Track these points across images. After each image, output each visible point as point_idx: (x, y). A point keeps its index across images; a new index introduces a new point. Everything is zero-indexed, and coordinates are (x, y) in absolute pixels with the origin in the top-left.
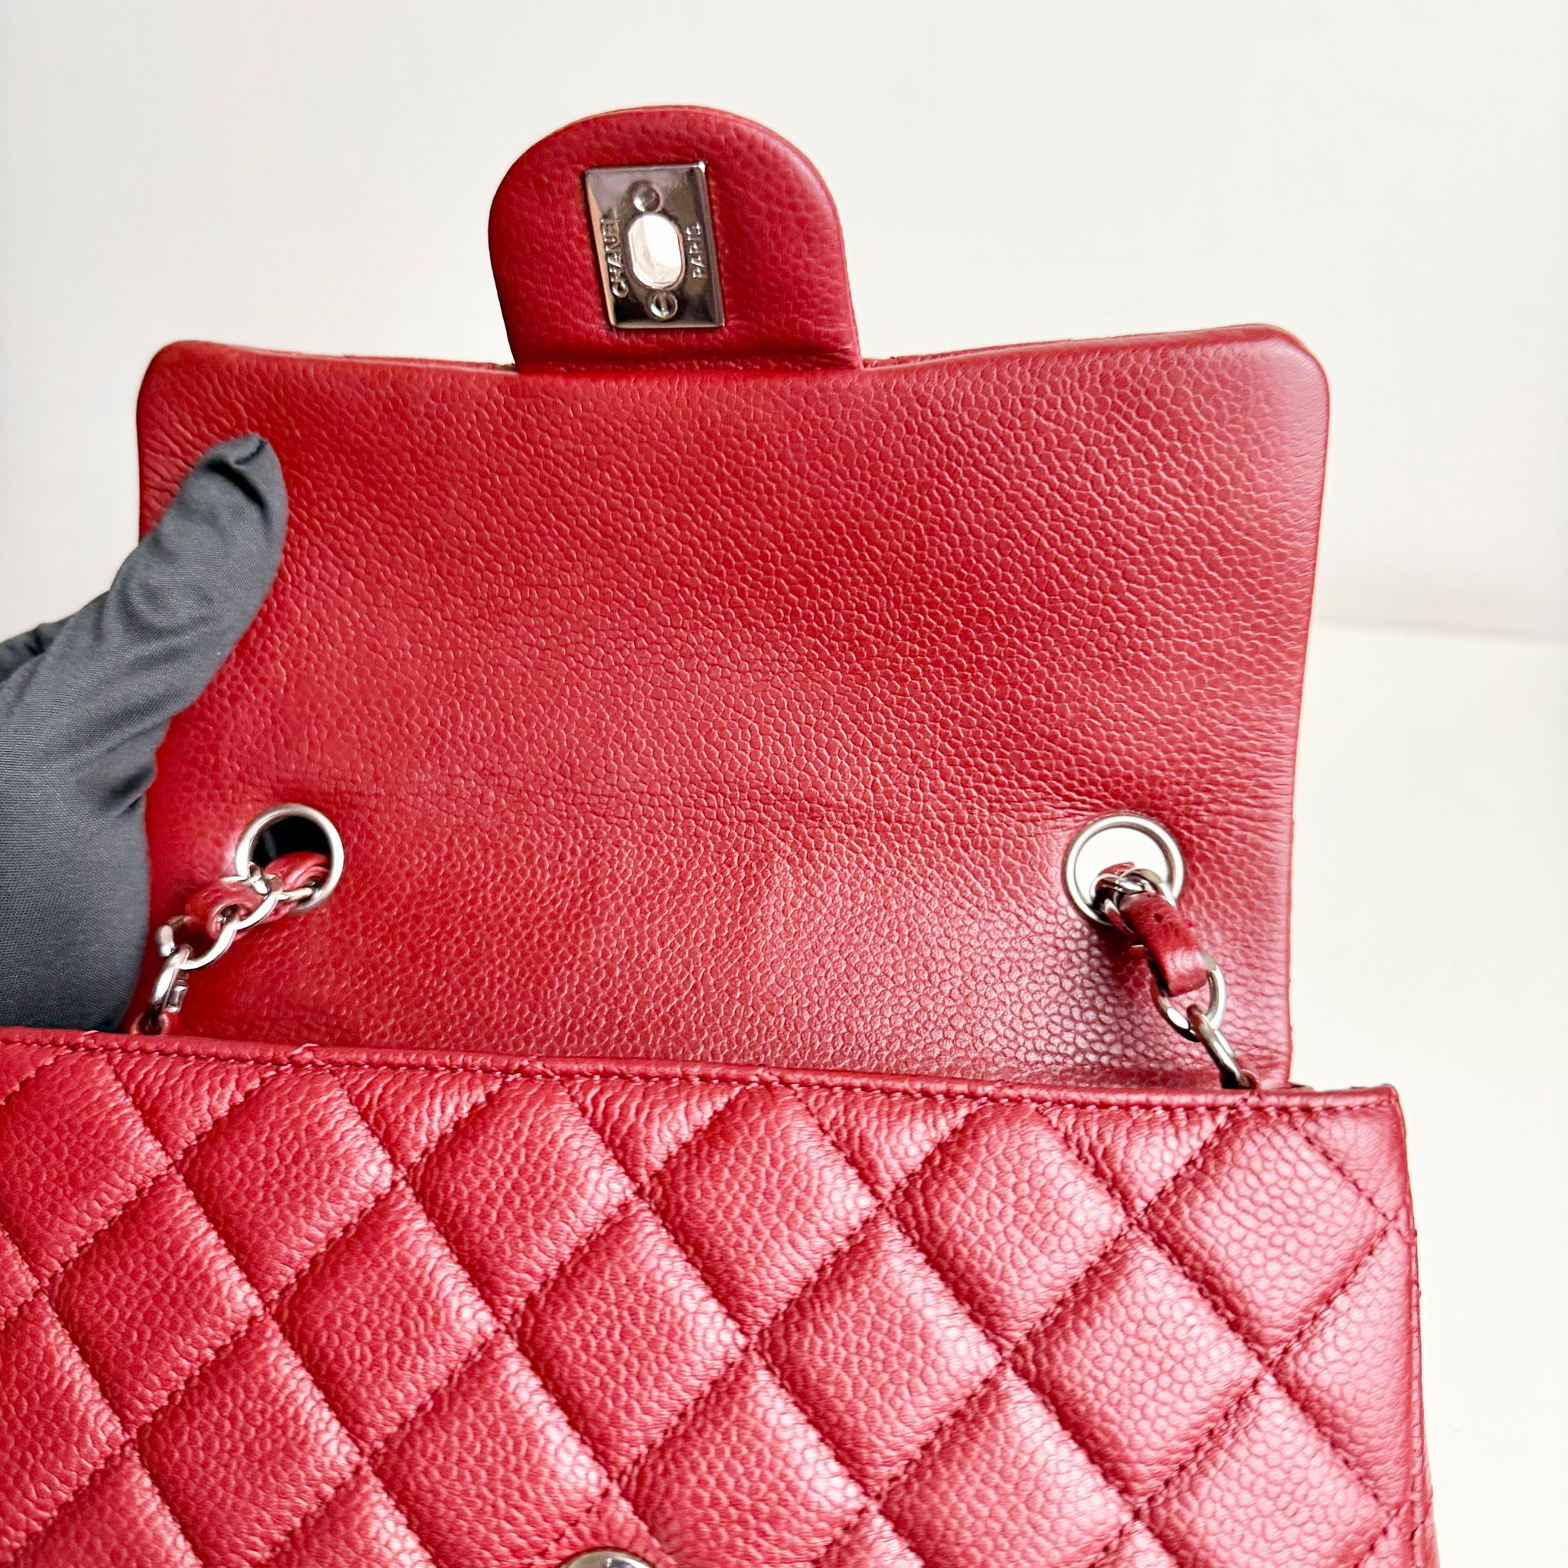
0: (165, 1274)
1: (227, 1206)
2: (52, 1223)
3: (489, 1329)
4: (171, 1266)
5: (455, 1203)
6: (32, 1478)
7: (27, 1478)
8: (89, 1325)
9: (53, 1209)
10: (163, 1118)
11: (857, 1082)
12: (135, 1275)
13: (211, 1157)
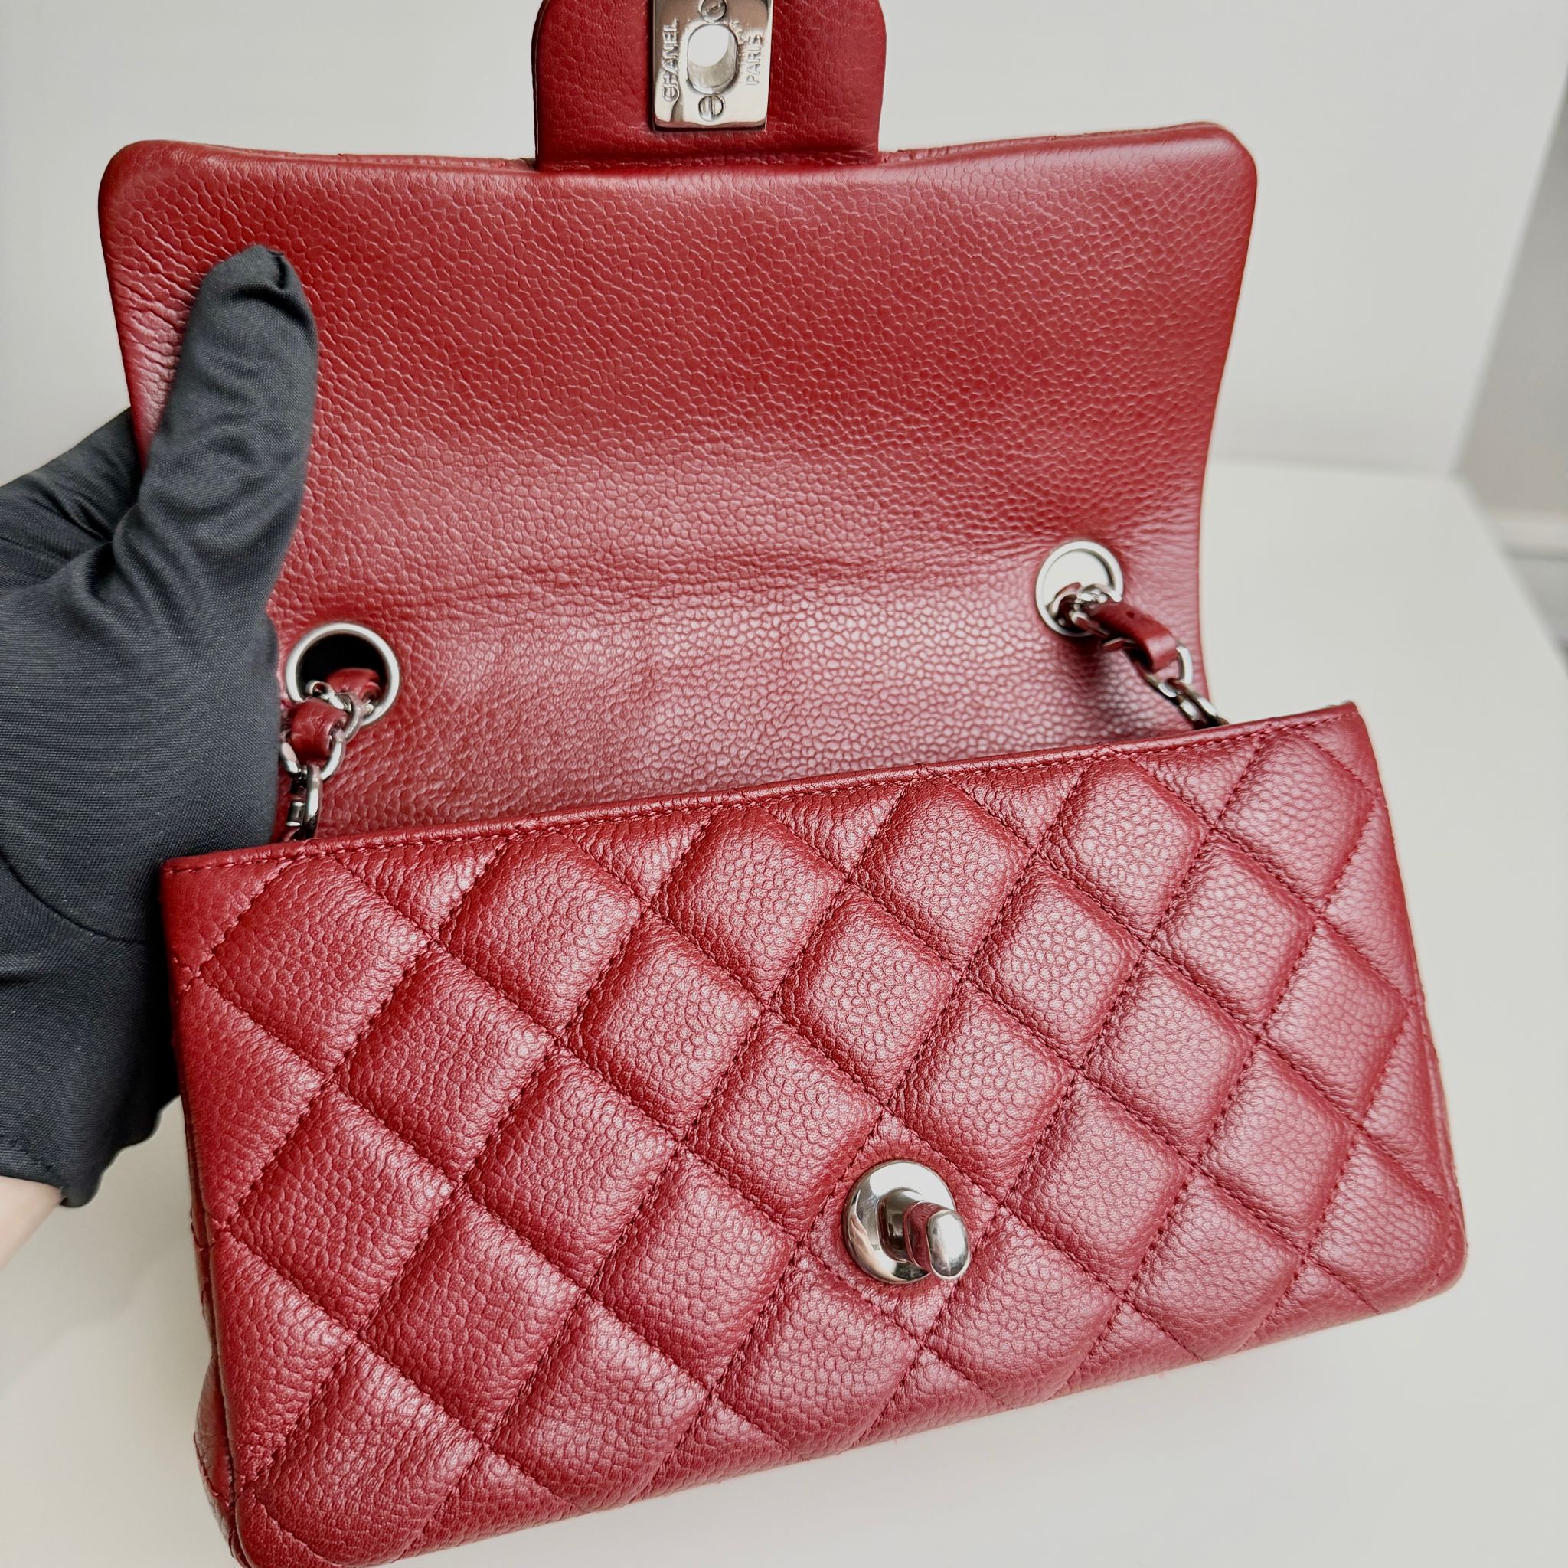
0: (459, 1035)
1: (501, 962)
2: (328, 1016)
3: (756, 1013)
4: (463, 1026)
5: (705, 916)
6: (375, 1244)
7: (370, 1245)
8: (394, 1098)
9: (326, 1005)
10: (416, 900)
11: (993, 764)
12: (428, 1042)
13: (475, 925)
